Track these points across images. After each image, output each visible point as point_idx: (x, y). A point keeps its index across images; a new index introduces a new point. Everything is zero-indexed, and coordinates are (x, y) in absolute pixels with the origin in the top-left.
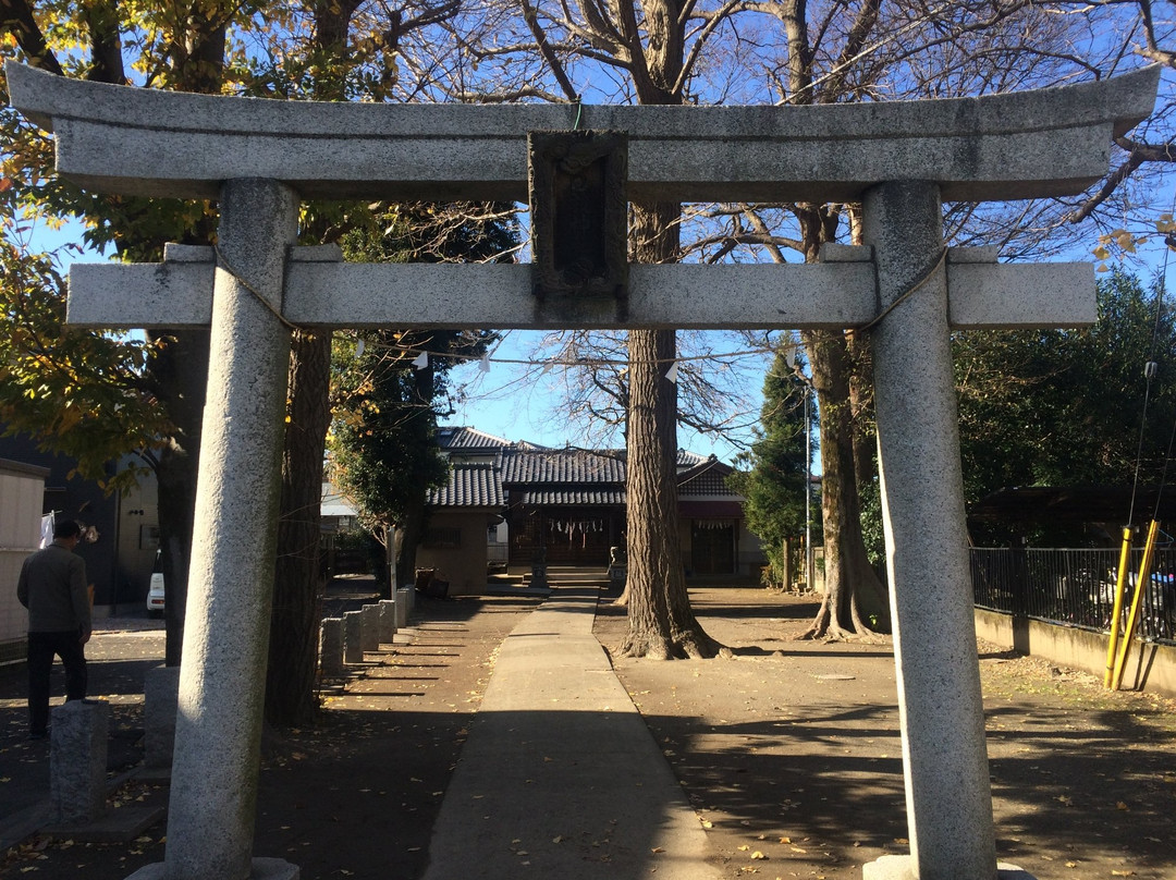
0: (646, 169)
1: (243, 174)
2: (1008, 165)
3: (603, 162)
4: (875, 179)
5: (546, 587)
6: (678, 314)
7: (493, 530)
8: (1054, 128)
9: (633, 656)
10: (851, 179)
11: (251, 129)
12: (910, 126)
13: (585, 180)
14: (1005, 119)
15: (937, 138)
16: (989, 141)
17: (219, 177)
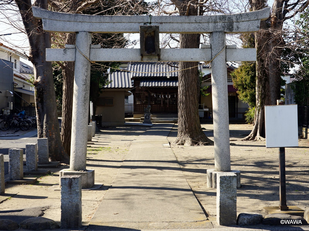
0: (164, 29)
1: (81, 31)
2: (238, 29)
3: (154, 32)
4: (211, 31)
5: (151, 123)
6: (171, 59)
7: (127, 98)
8: (248, 21)
9: (179, 144)
10: (206, 31)
11: (83, 21)
12: (218, 20)
13: (151, 34)
14: (238, 19)
15: (224, 23)
16: (235, 23)
17: (76, 31)
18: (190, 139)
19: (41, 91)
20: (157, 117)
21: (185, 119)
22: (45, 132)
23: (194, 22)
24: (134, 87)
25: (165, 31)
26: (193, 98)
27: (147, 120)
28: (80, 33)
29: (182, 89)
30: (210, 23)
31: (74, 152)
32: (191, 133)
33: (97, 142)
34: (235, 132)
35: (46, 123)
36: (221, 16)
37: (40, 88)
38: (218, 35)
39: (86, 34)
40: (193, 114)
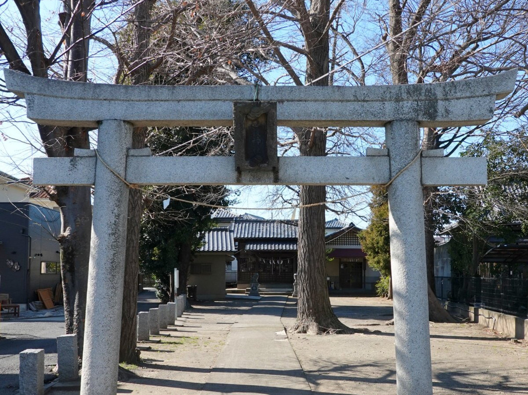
0: (287, 114)
1: (108, 118)
2: (448, 114)
3: (266, 115)
4: (389, 119)
5: (258, 295)
6: (301, 179)
7: (229, 263)
8: (469, 97)
9: (299, 332)
10: (378, 119)
11: (111, 98)
12: (405, 96)
13: (258, 122)
14: (448, 93)
15: (417, 101)
16: (440, 103)
17: (98, 120)
18: (315, 323)
19: (69, 251)
20: (266, 288)
21: (308, 295)
22: (76, 322)
23: (352, 98)
24: (238, 251)
25: (289, 119)
26: (319, 264)
27: (254, 292)
28: (104, 123)
29: (304, 251)
30: (386, 101)
31: (87, 384)
32: (317, 315)
33: (182, 326)
34: (369, 309)
35: (78, 306)
36: (412, 87)
37: (68, 248)
38: (406, 126)
39: (118, 126)
40: (320, 287)
